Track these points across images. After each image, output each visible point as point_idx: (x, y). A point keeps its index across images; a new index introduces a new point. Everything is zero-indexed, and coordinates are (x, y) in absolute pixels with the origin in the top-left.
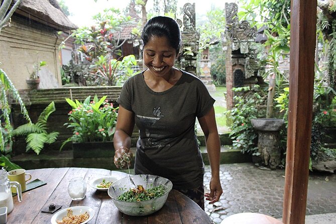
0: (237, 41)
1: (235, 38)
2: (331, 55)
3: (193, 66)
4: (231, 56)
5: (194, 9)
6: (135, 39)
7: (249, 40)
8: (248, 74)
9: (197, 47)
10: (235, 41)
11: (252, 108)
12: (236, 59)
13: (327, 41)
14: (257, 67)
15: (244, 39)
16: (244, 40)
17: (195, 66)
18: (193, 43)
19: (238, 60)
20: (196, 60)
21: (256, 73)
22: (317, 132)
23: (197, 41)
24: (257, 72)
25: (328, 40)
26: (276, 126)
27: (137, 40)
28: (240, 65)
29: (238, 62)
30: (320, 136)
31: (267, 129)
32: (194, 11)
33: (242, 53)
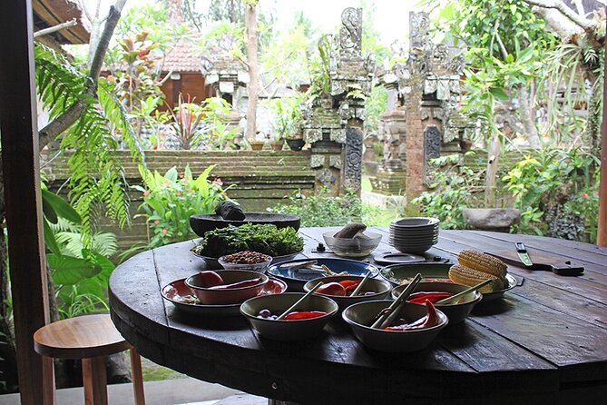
0: (433, 77)
1: (430, 73)
2: (595, 103)
3: (358, 119)
4: (421, 103)
5: (361, 19)
6: (212, 69)
7: (452, 77)
8: (449, 136)
9: (369, 84)
10: (429, 78)
11: (463, 190)
12: (429, 109)
13: (587, 81)
14: (463, 123)
15: (444, 74)
16: (444, 77)
17: (362, 118)
18: (362, 78)
19: (432, 111)
20: (363, 107)
21: (461, 133)
22: (572, 228)
23: (370, 74)
24: (463, 132)
25: (590, 80)
26: (508, 219)
27: (214, 72)
28: (435, 119)
29: (433, 114)
30: (578, 233)
31: (492, 223)
32: (359, 21)
33: (438, 98)
